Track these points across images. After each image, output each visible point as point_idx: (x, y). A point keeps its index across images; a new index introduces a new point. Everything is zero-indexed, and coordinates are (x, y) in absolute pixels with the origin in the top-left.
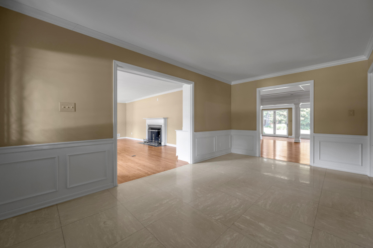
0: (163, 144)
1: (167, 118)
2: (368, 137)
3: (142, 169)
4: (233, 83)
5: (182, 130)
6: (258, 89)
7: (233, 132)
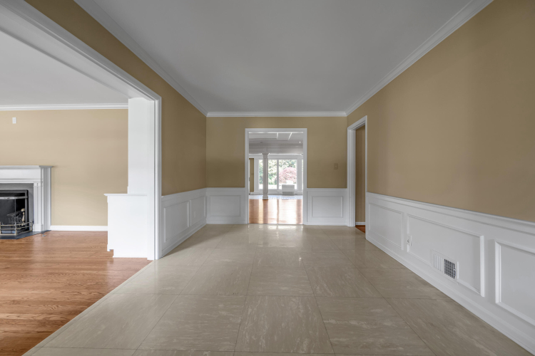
0: (37, 228)
1: (53, 167)
2: (347, 190)
3: (14, 316)
4: (209, 115)
5: (126, 192)
6: (246, 129)
7: (209, 191)
